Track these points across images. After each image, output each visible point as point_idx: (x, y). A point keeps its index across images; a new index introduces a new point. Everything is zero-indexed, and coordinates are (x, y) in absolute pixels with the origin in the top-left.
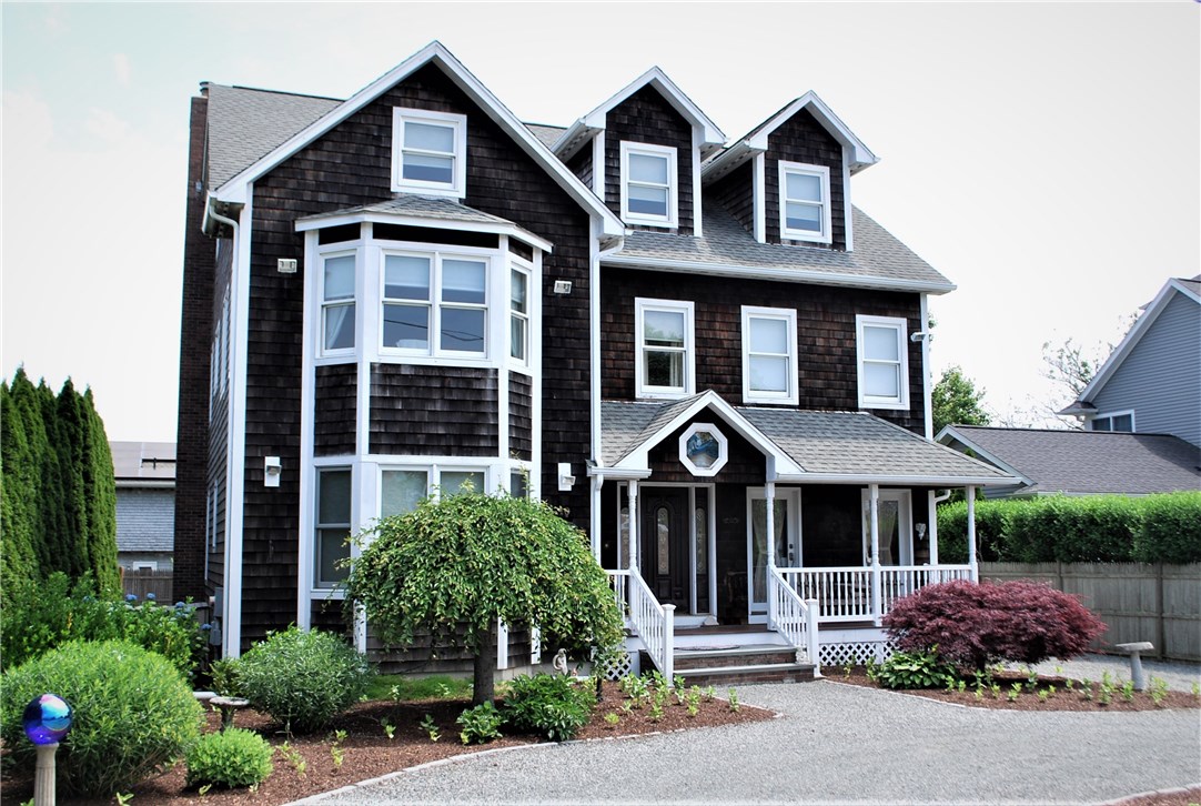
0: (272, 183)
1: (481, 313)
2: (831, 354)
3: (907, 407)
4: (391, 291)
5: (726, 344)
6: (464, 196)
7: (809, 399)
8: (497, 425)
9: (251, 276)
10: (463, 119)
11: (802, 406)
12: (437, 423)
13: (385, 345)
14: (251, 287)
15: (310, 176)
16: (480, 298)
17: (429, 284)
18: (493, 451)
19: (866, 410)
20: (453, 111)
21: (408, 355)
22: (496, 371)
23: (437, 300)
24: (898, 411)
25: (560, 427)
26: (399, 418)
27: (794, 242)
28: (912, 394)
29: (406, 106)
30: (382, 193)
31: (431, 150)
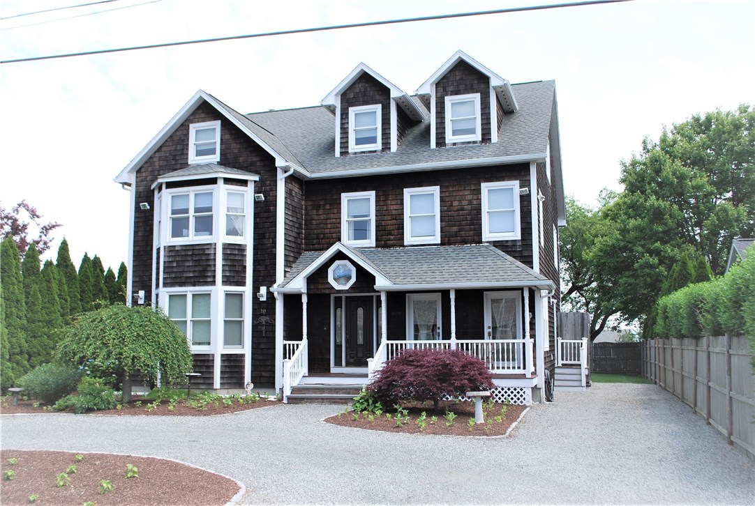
0: (143, 170)
1: (211, 217)
2: (463, 210)
3: (519, 237)
4: (174, 212)
5: (394, 212)
6: (219, 160)
7: (447, 239)
8: (215, 270)
9: (135, 212)
10: (219, 122)
11: (442, 244)
12: (190, 271)
13: (172, 237)
14: (135, 217)
15: (157, 164)
16: (210, 209)
17: (188, 205)
18: (213, 283)
19: (488, 242)
20: (215, 120)
21: (179, 241)
22: (215, 244)
23: (192, 213)
24: (512, 241)
25: (262, 268)
26: (175, 270)
27: (454, 144)
28: (522, 229)
29: (195, 123)
30: (184, 165)
31: (205, 141)
